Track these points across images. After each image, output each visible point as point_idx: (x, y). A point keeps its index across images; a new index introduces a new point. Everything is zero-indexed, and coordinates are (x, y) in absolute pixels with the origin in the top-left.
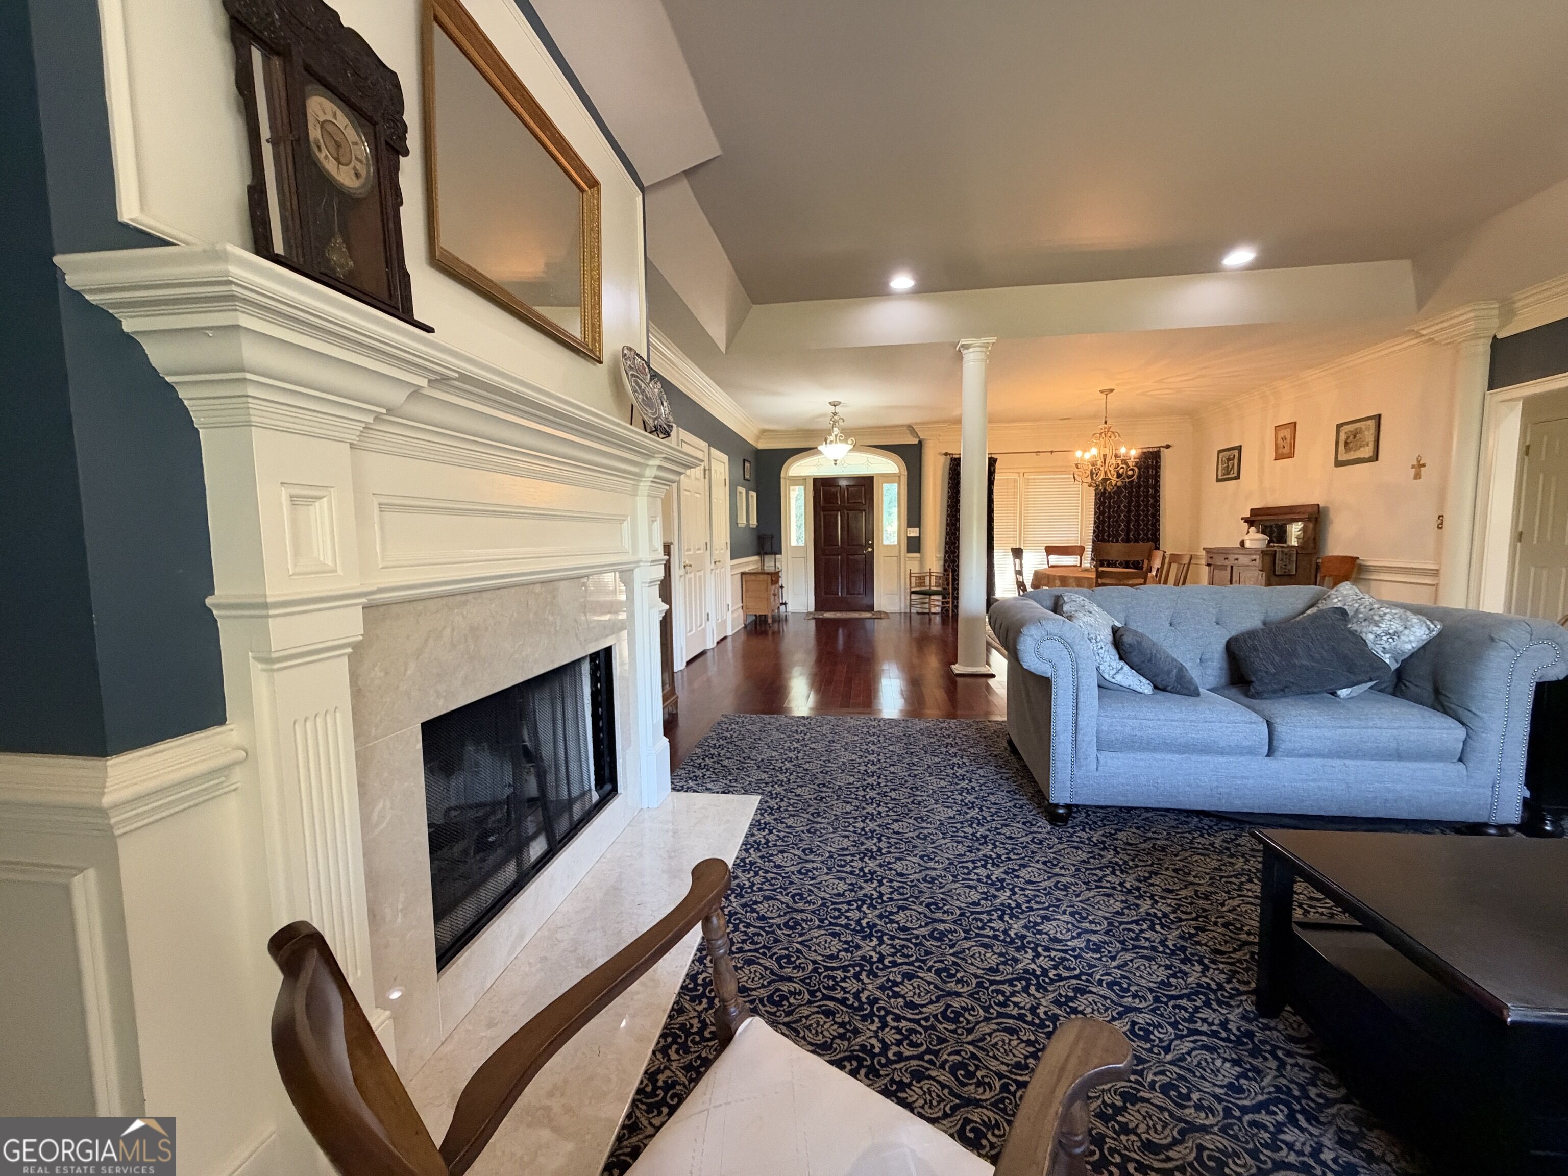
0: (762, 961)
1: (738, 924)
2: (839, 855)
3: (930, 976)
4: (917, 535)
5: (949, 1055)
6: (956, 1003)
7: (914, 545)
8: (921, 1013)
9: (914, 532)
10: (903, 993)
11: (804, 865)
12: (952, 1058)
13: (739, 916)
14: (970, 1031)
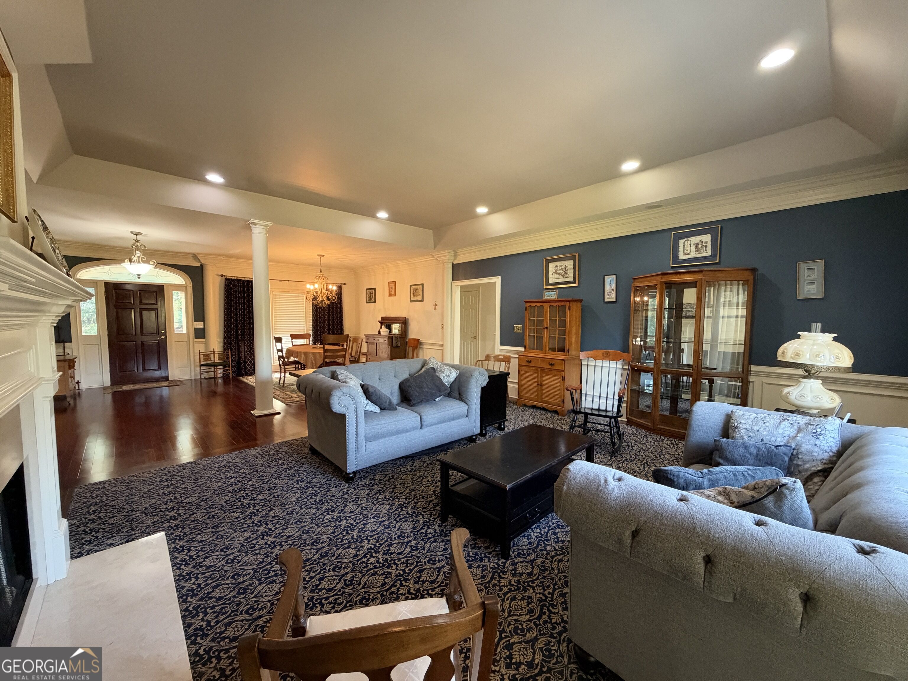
0: (236, 619)
1: (206, 610)
2: (247, 543)
3: (331, 573)
4: (202, 327)
5: (356, 598)
6: (348, 577)
7: (200, 334)
8: (336, 590)
9: (200, 325)
10: (323, 587)
11: (228, 558)
12: (358, 598)
13: (202, 606)
14: (359, 584)
